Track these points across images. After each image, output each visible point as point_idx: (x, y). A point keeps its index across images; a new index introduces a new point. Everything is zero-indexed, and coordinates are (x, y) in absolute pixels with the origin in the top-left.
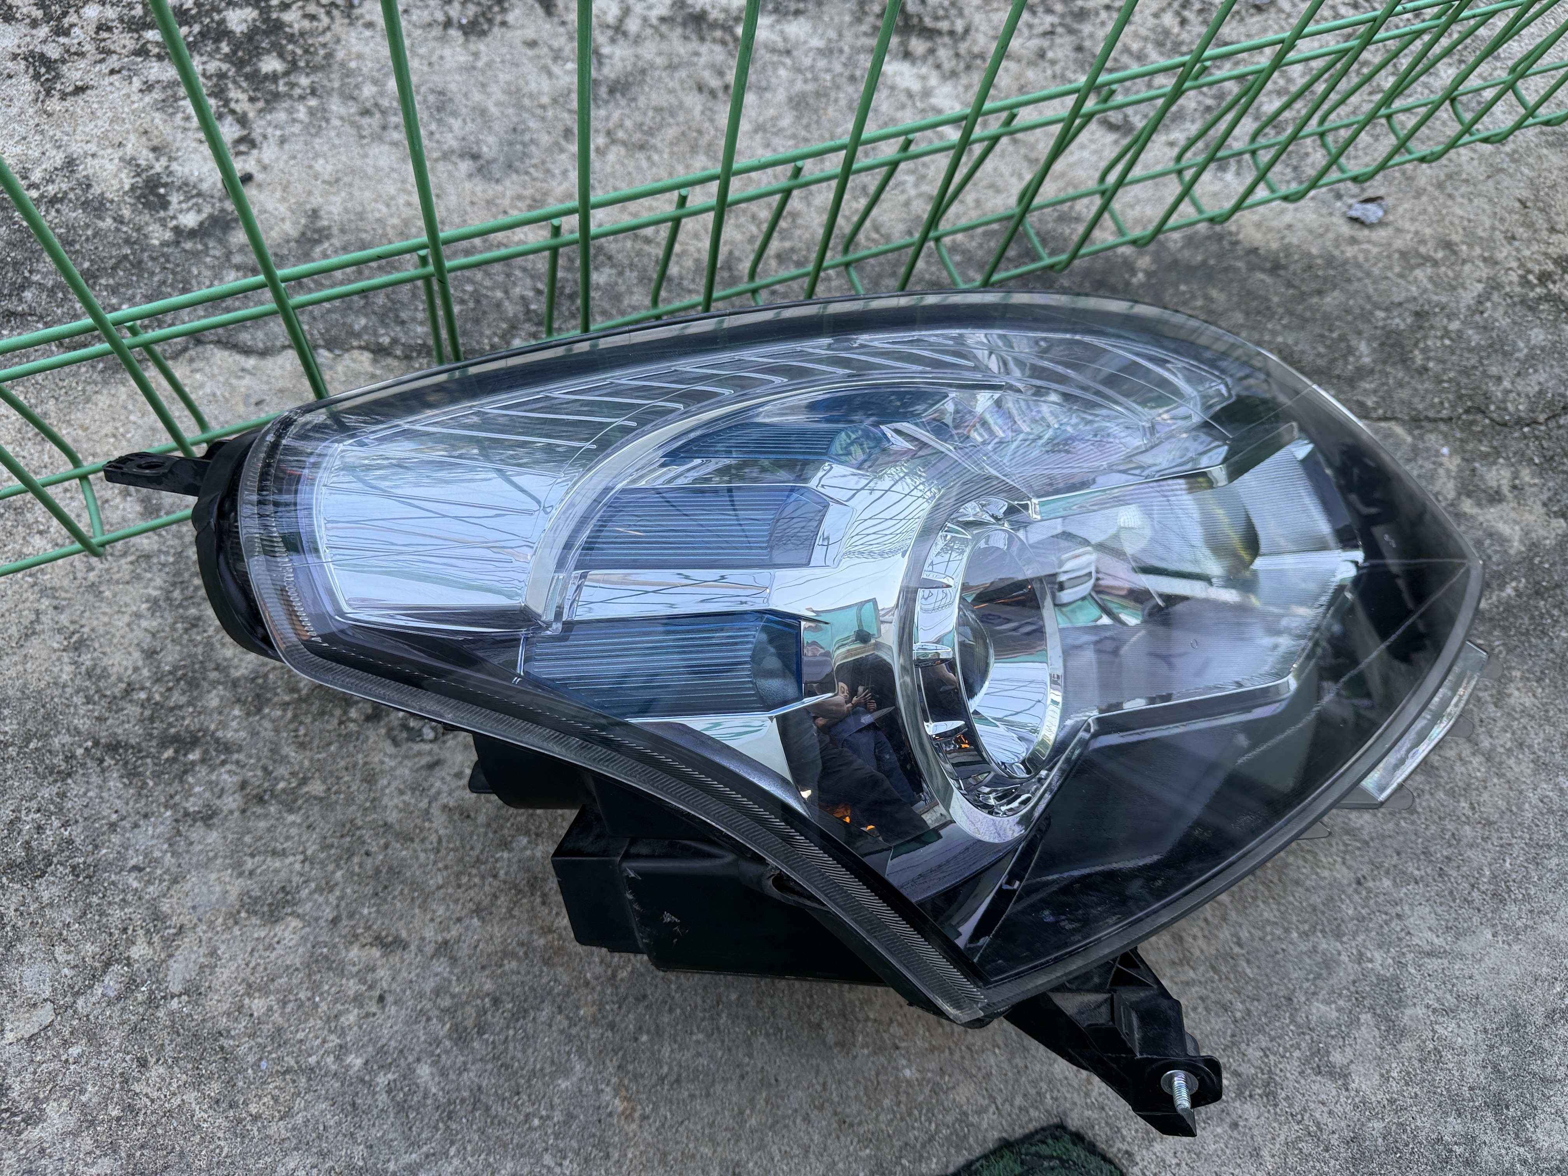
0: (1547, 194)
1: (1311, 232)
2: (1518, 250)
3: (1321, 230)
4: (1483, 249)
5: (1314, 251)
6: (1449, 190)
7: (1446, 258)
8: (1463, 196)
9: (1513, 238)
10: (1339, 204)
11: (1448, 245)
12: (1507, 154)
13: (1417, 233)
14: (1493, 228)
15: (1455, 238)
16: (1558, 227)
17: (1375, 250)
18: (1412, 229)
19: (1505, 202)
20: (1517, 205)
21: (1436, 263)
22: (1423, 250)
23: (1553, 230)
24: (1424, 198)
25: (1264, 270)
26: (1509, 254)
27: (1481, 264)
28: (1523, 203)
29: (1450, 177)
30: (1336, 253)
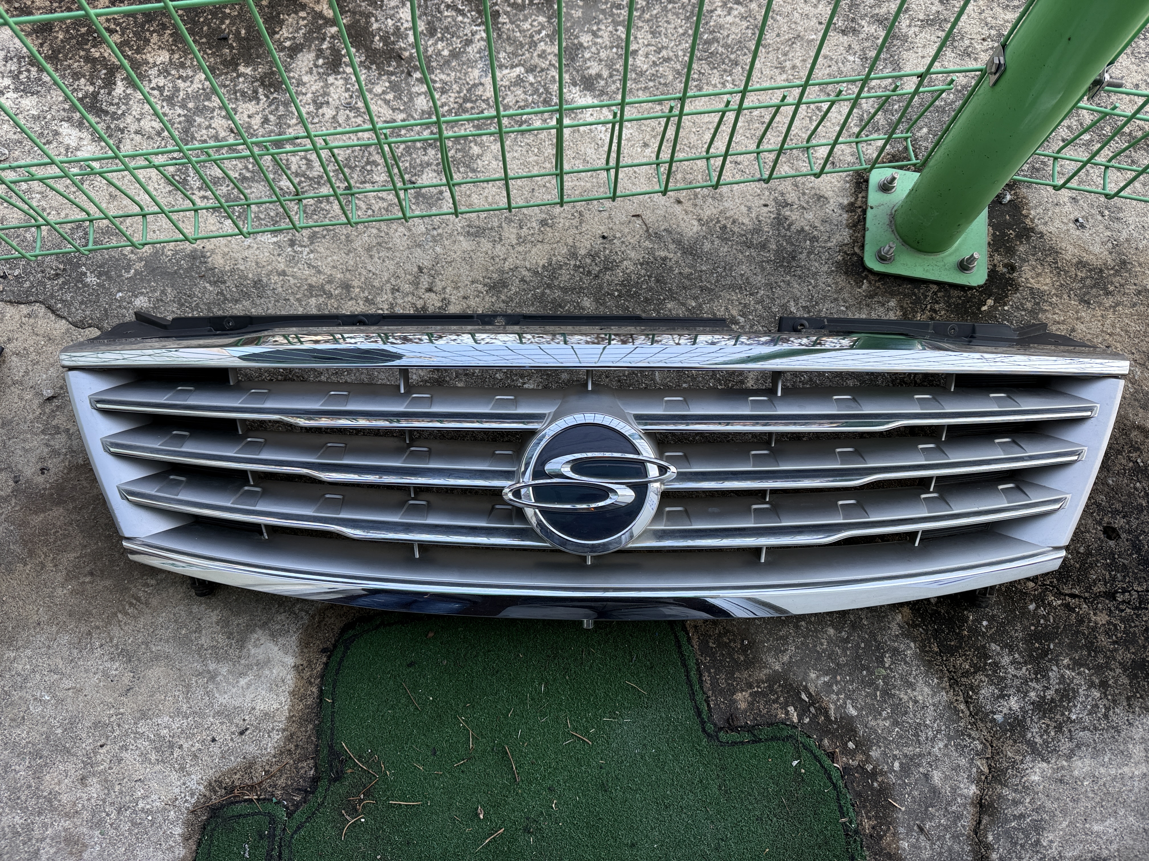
0: (443, 267)
1: (257, 263)
2: (395, 298)
3: (265, 264)
4: (369, 293)
5: (250, 275)
6: (374, 252)
7: (340, 295)
8: (379, 258)
9: (398, 290)
10: (290, 249)
11: (347, 287)
12: (433, 236)
13: (331, 275)
14: (388, 281)
15: (355, 283)
16: (434, 289)
17: (292, 281)
18: (329, 273)
19: (408, 266)
20: (416, 269)
21: (330, 296)
22: (327, 287)
23: (430, 290)
24: (351, 255)
25: (210, 282)
26: (387, 300)
27: (361, 303)
28: (420, 269)
29: (379, 244)
30: (265, 280)
